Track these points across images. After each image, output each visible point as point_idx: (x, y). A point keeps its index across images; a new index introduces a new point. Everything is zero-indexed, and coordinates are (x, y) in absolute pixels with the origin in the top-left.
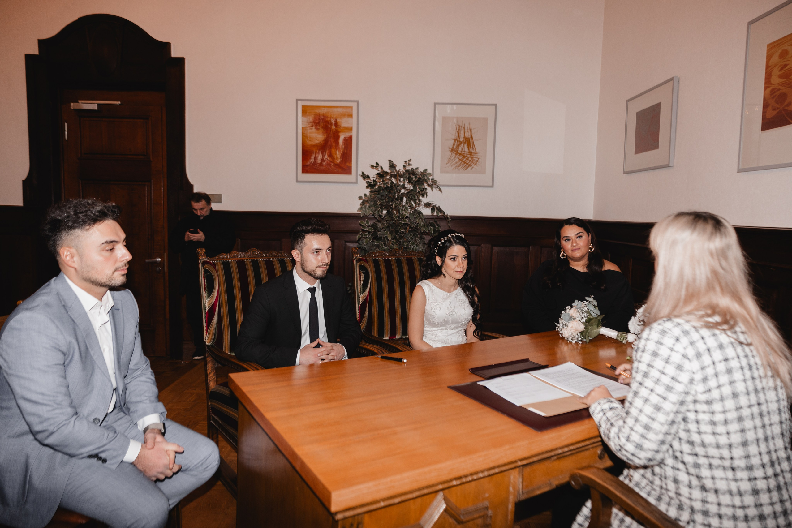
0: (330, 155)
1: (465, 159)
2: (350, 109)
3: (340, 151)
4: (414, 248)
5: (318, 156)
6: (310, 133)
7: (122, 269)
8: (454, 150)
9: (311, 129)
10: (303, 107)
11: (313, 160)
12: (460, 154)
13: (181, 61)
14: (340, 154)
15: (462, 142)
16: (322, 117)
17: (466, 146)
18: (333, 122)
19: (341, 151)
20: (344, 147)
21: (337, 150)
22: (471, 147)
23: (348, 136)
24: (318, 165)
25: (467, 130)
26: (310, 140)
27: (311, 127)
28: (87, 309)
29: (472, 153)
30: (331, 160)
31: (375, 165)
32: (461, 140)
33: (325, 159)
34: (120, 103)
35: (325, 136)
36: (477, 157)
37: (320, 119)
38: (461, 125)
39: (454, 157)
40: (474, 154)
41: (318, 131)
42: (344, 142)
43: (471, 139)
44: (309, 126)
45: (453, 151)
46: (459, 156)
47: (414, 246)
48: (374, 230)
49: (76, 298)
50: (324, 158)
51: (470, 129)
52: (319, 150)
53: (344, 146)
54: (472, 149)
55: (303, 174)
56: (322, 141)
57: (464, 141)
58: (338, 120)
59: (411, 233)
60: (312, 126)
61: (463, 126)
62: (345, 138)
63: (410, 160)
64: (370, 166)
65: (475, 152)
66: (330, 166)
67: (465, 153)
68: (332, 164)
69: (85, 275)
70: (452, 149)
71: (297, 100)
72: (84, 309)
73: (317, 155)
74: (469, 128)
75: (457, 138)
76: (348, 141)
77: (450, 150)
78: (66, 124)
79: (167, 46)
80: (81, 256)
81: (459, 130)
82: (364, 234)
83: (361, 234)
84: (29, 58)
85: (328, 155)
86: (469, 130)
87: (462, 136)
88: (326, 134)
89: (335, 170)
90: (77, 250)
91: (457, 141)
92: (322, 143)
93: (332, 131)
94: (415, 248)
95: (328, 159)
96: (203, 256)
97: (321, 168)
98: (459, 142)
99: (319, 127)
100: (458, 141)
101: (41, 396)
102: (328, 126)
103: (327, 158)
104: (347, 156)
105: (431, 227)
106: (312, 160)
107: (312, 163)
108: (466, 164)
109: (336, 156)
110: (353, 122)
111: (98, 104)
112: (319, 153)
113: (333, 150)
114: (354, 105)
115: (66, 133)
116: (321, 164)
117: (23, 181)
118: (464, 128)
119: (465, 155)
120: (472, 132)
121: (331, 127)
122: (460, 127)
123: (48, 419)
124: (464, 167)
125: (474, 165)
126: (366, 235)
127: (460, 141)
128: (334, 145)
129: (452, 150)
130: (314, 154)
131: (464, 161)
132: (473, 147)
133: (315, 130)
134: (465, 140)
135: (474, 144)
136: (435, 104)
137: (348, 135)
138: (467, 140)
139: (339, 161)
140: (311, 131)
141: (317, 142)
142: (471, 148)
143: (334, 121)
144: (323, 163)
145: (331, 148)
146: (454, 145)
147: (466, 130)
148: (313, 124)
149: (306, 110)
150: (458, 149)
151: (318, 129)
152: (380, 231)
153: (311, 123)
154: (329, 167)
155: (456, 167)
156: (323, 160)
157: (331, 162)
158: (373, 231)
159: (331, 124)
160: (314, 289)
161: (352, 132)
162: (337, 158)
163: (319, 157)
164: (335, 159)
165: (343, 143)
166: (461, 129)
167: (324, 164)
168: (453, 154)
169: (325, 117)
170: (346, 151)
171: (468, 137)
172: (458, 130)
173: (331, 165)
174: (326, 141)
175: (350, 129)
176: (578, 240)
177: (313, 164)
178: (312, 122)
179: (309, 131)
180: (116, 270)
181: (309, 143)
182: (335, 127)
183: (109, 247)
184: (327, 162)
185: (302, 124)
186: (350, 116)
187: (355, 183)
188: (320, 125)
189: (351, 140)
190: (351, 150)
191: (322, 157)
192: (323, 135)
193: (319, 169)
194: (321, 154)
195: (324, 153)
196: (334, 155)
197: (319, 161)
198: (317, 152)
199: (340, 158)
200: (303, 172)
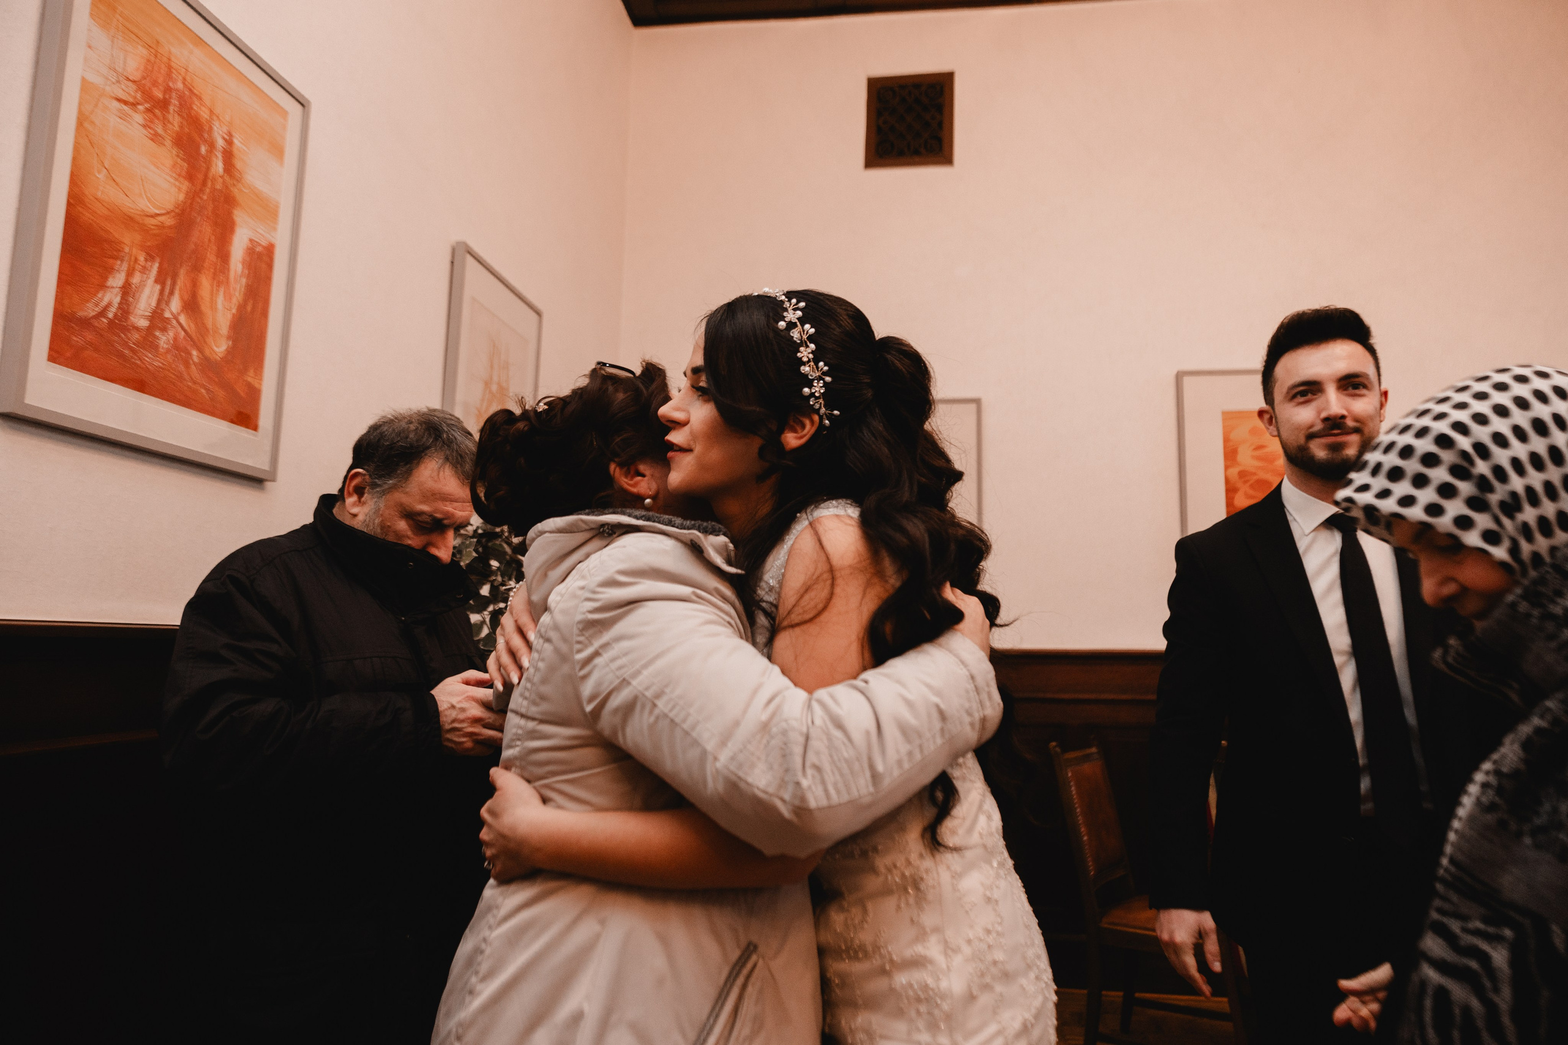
0: (192, 306)
2: (281, 120)
3: (230, 301)
5: (142, 284)
6: (116, 135)
9: (123, 117)
11: (118, 299)
14: (229, 316)
16: (180, 85)
18: (220, 143)
19: (234, 300)
20: (248, 286)
21: (219, 284)
23: (264, 243)
24: (136, 336)
25: (502, 362)
27: (125, 103)
30: (195, 330)
33: (167, 315)
35: (179, 189)
37: (168, 90)
38: (495, 343)
41: (151, 145)
42: (248, 259)
44: (118, 91)
50: (163, 306)
52: (150, 257)
53: (244, 281)
55: (53, 362)
56: (168, 213)
58: (237, 141)
60: (133, 105)
61: (499, 348)
62: (251, 240)
66: (187, 365)
68: (195, 353)
73: (136, 279)
76: (263, 265)
85: (182, 298)
88: (185, 185)
89: (203, 391)
92: (169, 221)
93: (209, 184)
95: (183, 319)
97: (148, 357)
102: (198, 148)
103: (179, 314)
104: (250, 338)
106: (111, 297)
107: (111, 315)
109: (214, 320)
110: (281, 185)
112: (144, 270)
113: (205, 283)
114: (290, 111)
116: (149, 339)
121: (208, 161)
122: (493, 349)
128: (211, 257)
130: (126, 267)
133: (143, 130)
137: (262, 232)
139: (219, 347)
140: (124, 127)
141: (141, 204)
143: (224, 140)
144: (158, 333)
145: (196, 269)
146: (482, 400)
147: (499, 364)
148: (139, 97)
151: (155, 138)
153: (124, 79)
154: (182, 368)
156: (157, 318)
157: (194, 339)
159: (212, 146)
161: (275, 229)
162: (215, 329)
163: (147, 292)
164: (207, 330)
165: (243, 265)
167: (162, 340)
169: (191, 91)
170: (249, 308)
173: (190, 354)
174: (185, 217)
175: (268, 210)
177: (111, 322)
178: (134, 82)
179: (114, 121)
181: (101, 186)
182: (224, 170)
184: (175, 339)
186: (277, 151)
187: (254, 481)
188: (165, 122)
189: (270, 266)
190: (265, 314)
191: (159, 301)
192: (172, 181)
193: (138, 362)
194: (156, 281)
195: (169, 282)
196: (205, 307)
197: (143, 316)
198: (136, 260)
199: (229, 338)
200: (56, 355)
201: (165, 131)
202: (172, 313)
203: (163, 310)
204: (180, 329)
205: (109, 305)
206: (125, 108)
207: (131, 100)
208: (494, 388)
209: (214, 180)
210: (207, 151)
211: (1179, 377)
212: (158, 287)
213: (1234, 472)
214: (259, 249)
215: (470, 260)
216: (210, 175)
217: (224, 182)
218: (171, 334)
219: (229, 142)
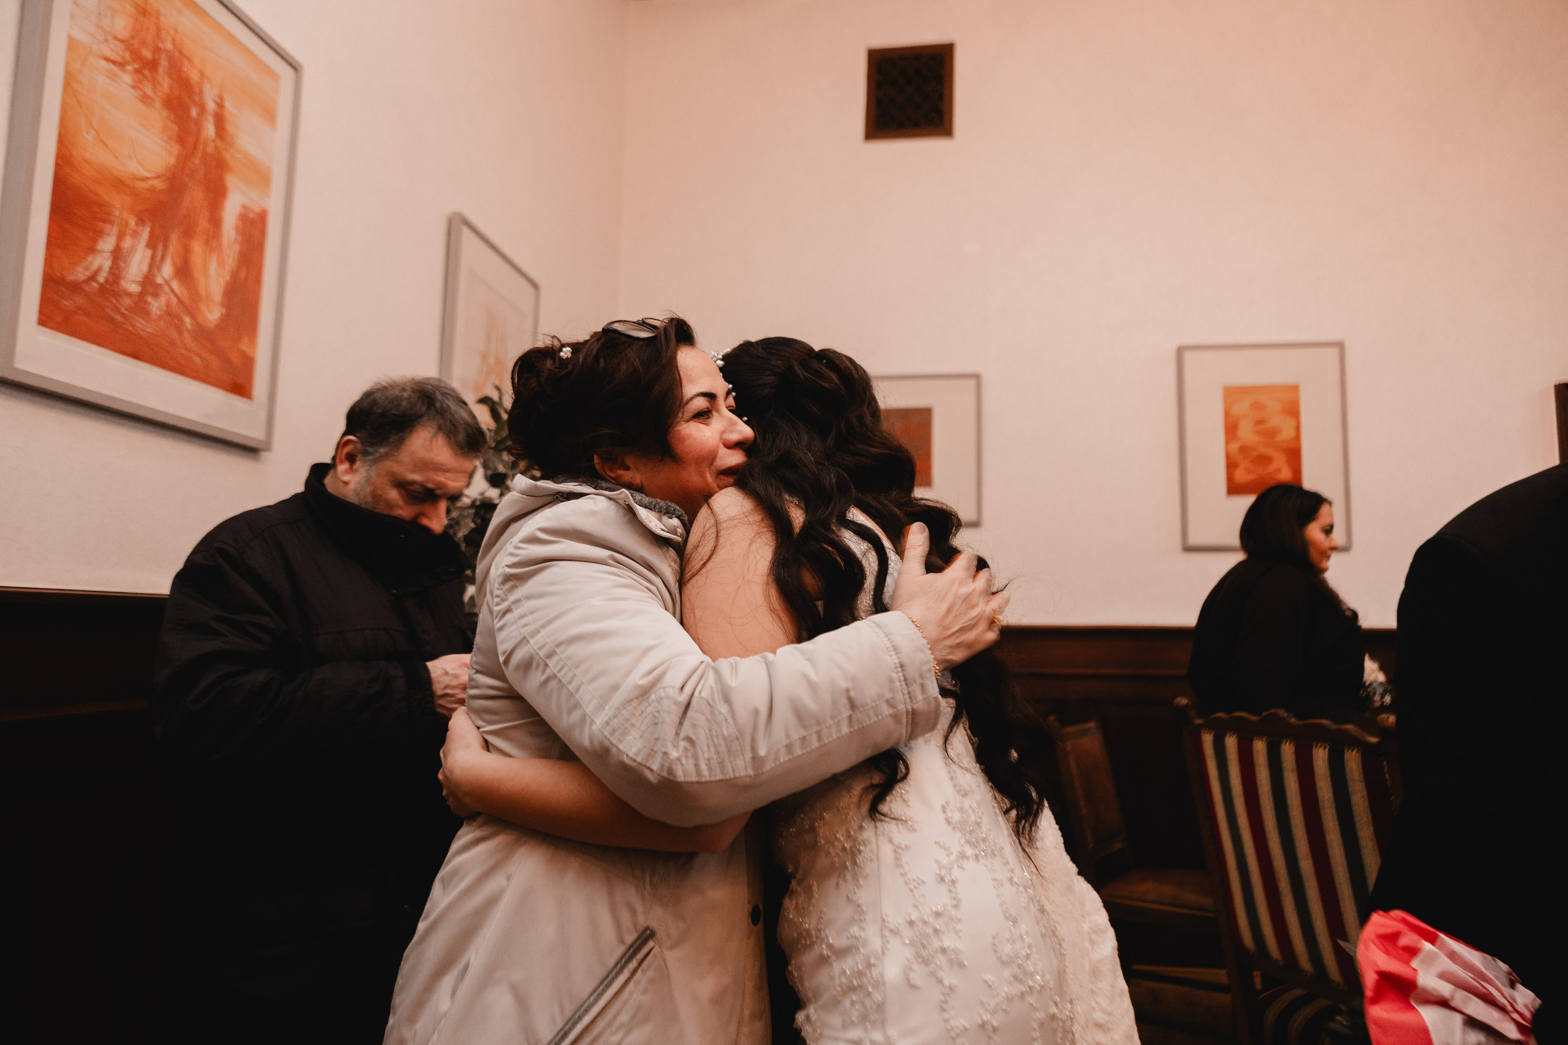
0: (184, 272)
2: (273, 83)
3: (223, 267)
5: (133, 249)
9: (111, 76)
11: (107, 264)
14: (222, 283)
16: (169, 46)
18: (211, 106)
19: (227, 267)
20: (240, 252)
21: (211, 250)
23: (257, 209)
24: (127, 301)
26: (98, 140)
27: (114, 62)
30: (187, 296)
33: (159, 280)
35: (170, 152)
37: (157, 50)
41: (141, 106)
42: (241, 225)
44: (105, 51)
50: (155, 271)
52: (141, 221)
53: (237, 248)
55: (43, 328)
56: (158, 176)
58: (228, 105)
60: (122, 65)
62: (244, 207)
66: (179, 330)
68: (187, 320)
73: (127, 243)
76: (256, 231)
85: (174, 263)
88: (176, 148)
89: (197, 359)
92: (159, 185)
93: (200, 147)
95: (175, 285)
97: (140, 323)
99: (149, 91)
102: (189, 109)
103: (171, 280)
104: (244, 305)
106: (102, 262)
107: (101, 279)
109: (206, 287)
110: (273, 151)
112: (135, 234)
113: (197, 248)
114: (286, 76)
116: (140, 305)
121: (198, 124)
127: (488, 365)
128: (203, 222)
130: (116, 230)
133: (132, 91)
134: (496, 365)
136: (454, 219)
137: (254, 197)
139: (212, 314)
140: (112, 87)
141: (131, 166)
143: (215, 102)
144: (149, 299)
145: (188, 233)
148: (127, 56)
151: (145, 99)
154: (174, 334)
156: (149, 284)
157: (187, 305)
159: (202, 108)
161: (268, 195)
162: (208, 296)
163: (138, 256)
164: (200, 296)
165: (237, 229)
167: (154, 306)
169: (181, 52)
170: (243, 275)
173: (181, 320)
174: (175, 181)
175: (263, 177)
177: (102, 287)
178: (122, 41)
179: (101, 80)
181: (90, 148)
182: (215, 134)
184: (168, 305)
186: (269, 115)
187: (249, 450)
188: (155, 83)
189: (263, 232)
190: (258, 281)
191: (151, 266)
192: (163, 144)
193: (130, 328)
194: (147, 246)
195: (160, 248)
196: (197, 273)
197: (134, 281)
198: (127, 224)
199: (222, 305)
200: (45, 319)
201: (155, 93)
202: (165, 280)
203: (154, 276)
204: (172, 296)
205: (100, 269)
206: (113, 67)
207: (119, 59)
208: (492, 361)
209: (205, 144)
210: (198, 114)
211: (1180, 351)
212: (149, 253)
213: (1235, 446)
214: (252, 216)
215: (466, 231)
216: (202, 138)
217: (216, 148)
218: (163, 300)
219: (220, 105)
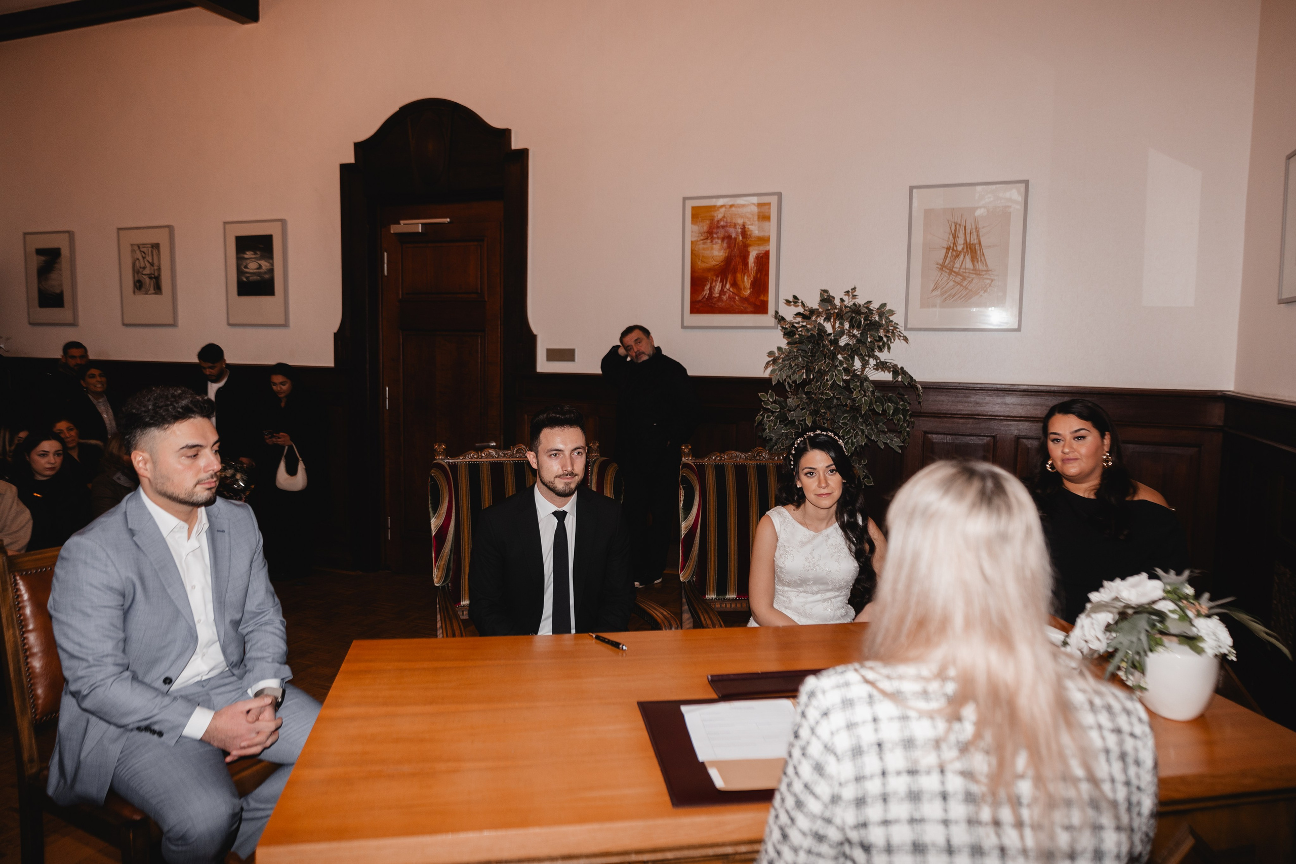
0: (734, 284)
1: (965, 283)
2: (767, 207)
3: (750, 277)
4: (850, 441)
5: (716, 285)
6: (704, 249)
7: (206, 481)
8: (946, 267)
9: (704, 243)
10: (693, 208)
11: (708, 293)
12: (957, 274)
13: (523, 154)
14: (750, 282)
15: (960, 252)
16: (722, 223)
17: (968, 258)
18: (740, 231)
19: (752, 276)
20: (757, 269)
21: (744, 274)
22: (977, 259)
23: (763, 252)
24: (715, 300)
25: (971, 229)
26: (703, 262)
27: (705, 239)
28: (165, 534)
29: (979, 270)
30: (735, 291)
31: (791, 299)
32: (960, 248)
33: (725, 290)
34: (448, 220)
35: (725, 253)
36: (989, 277)
37: (718, 227)
38: (959, 222)
39: (945, 278)
40: (984, 273)
41: (715, 245)
42: (756, 261)
43: (978, 245)
44: (702, 238)
45: (944, 269)
46: (956, 277)
47: (850, 438)
48: (781, 409)
49: (151, 517)
50: (724, 288)
51: (976, 228)
52: (717, 276)
53: (755, 268)
54: (980, 263)
55: (691, 315)
56: (722, 262)
57: (965, 250)
58: (747, 226)
59: (846, 415)
60: (707, 239)
61: (963, 224)
62: (757, 254)
63: (854, 289)
64: (785, 302)
65: (985, 268)
66: (734, 302)
67: (967, 271)
68: (737, 298)
69: (159, 487)
70: (941, 265)
71: (685, 199)
72: (160, 533)
73: (713, 284)
74: (974, 227)
75: (952, 246)
76: (763, 260)
77: (938, 268)
78: (386, 254)
79: (505, 134)
80: (154, 463)
81: (955, 230)
82: (766, 415)
83: (761, 415)
84: (344, 168)
85: (730, 283)
86: (974, 231)
87: (961, 241)
88: (728, 250)
89: (742, 308)
90: (151, 455)
91: (951, 251)
92: (722, 264)
93: (737, 245)
94: (852, 441)
95: (731, 289)
96: (440, 454)
97: (720, 304)
98: (955, 253)
99: (716, 240)
100: (953, 250)
101: (77, 648)
102: (731, 237)
104: (761, 284)
105: (890, 404)
106: (706, 292)
107: (707, 297)
108: (968, 291)
109: (744, 285)
110: (771, 229)
111: (422, 224)
112: (716, 281)
113: (739, 276)
114: (773, 200)
115: (386, 266)
116: (720, 298)
117: (335, 334)
118: (965, 227)
119: (967, 275)
120: (981, 234)
121: (735, 239)
122: (958, 226)
123: (82, 677)
124: (965, 296)
125: (983, 291)
126: (768, 417)
127: (957, 251)
128: (740, 266)
129: (942, 267)
130: (710, 282)
131: (964, 285)
132: (981, 260)
133: (711, 243)
134: (967, 247)
135: (983, 255)
136: (911, 188)
137: (762, 249)
138: (970, 248)
139: (747, 293)
140: (705, 246)
141: (714, 263)
142: (977, 262)
143: (741, 229)
144: (722, 296)
145: (735, 272)
146: (946, 257)
147: (968, 231)
148: (708, 235)
149: (698, 214)
150: (954, 265)
151: (715, 243)
152: (794, 411)
153: (704, 233)
154: (732, 303)
155: (949, 295)
156: (722, 292)
157: (735, 294)
158: (778, 410)
159: (737, 233)
160: (564, 514)
161: (769, 245)
162: (745, 288)
163: (717, 286)
164: (741, 289)
165: (754, 262)
166: (959, 229)
167: (724, 298)
168: (943, 273)
169: (727, 222)
170: (758, 276)
171: (972, 243)
172: (953, 231)
173: (736, 299)
174: (728, 261)
175: (765, 240)
176: (1075, 444)
178: (707, 233)
179: (701, 246)
180: (198, 483)
181: (701, 265)
182: (742, 238)
183: (191, 452)
184: (729, 296)
185: (692, 236)
186: (767, 218)
187: (773, 328)
188: (718, 237)
189: (768, 258)
190: (767, 274)
191: (722, 288)
192: (722, 252)
194: (720, 282)
196: (740, 283)
197: (717, 293)
198: (713, 279)
199: (750, 289)
200: (692, 312)
201: (719, 239)
202: (727, 289)
203: (723, 290)
204: (731, 293)
205: (706, 294)
206: (705, 241)
209: (738, 243)
210: (734, 236)
217: (741, 242)
219: (744, 228)
